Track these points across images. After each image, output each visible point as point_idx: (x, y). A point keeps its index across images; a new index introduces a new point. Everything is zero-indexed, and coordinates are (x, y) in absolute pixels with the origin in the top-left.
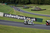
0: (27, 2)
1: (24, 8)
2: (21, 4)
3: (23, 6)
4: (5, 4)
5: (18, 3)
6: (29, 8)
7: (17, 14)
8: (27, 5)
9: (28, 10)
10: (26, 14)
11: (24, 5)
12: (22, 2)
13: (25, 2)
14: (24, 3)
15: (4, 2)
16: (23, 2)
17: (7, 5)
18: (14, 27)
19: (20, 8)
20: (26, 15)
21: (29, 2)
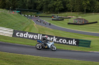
0: (60, 7)
1: (53, 20)
2: (49, 12)
3: (51, 15)
4: (16, 13)
5: (41, 10)
6: (63, 20)
7: (39, 31)
8: (60, 14)
9: (62, 24)
10: (57, 31)
11: (54, 13)
12: (50, 8)
13: (56, 9)
14: (53, 10)
15: (15, 7)
16: (52, 7)
17: (20, 13)
18: (33, 57)
19: (46, 20)
20: (58, 33)
21: (63, 7)
